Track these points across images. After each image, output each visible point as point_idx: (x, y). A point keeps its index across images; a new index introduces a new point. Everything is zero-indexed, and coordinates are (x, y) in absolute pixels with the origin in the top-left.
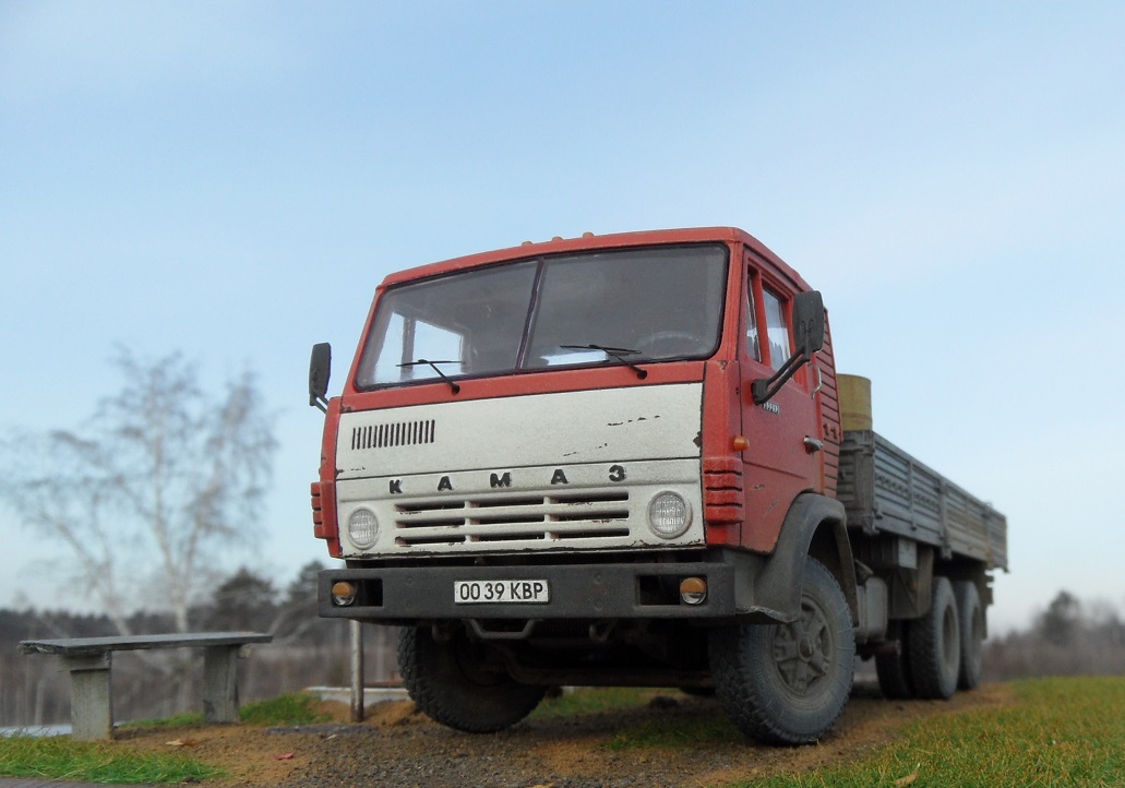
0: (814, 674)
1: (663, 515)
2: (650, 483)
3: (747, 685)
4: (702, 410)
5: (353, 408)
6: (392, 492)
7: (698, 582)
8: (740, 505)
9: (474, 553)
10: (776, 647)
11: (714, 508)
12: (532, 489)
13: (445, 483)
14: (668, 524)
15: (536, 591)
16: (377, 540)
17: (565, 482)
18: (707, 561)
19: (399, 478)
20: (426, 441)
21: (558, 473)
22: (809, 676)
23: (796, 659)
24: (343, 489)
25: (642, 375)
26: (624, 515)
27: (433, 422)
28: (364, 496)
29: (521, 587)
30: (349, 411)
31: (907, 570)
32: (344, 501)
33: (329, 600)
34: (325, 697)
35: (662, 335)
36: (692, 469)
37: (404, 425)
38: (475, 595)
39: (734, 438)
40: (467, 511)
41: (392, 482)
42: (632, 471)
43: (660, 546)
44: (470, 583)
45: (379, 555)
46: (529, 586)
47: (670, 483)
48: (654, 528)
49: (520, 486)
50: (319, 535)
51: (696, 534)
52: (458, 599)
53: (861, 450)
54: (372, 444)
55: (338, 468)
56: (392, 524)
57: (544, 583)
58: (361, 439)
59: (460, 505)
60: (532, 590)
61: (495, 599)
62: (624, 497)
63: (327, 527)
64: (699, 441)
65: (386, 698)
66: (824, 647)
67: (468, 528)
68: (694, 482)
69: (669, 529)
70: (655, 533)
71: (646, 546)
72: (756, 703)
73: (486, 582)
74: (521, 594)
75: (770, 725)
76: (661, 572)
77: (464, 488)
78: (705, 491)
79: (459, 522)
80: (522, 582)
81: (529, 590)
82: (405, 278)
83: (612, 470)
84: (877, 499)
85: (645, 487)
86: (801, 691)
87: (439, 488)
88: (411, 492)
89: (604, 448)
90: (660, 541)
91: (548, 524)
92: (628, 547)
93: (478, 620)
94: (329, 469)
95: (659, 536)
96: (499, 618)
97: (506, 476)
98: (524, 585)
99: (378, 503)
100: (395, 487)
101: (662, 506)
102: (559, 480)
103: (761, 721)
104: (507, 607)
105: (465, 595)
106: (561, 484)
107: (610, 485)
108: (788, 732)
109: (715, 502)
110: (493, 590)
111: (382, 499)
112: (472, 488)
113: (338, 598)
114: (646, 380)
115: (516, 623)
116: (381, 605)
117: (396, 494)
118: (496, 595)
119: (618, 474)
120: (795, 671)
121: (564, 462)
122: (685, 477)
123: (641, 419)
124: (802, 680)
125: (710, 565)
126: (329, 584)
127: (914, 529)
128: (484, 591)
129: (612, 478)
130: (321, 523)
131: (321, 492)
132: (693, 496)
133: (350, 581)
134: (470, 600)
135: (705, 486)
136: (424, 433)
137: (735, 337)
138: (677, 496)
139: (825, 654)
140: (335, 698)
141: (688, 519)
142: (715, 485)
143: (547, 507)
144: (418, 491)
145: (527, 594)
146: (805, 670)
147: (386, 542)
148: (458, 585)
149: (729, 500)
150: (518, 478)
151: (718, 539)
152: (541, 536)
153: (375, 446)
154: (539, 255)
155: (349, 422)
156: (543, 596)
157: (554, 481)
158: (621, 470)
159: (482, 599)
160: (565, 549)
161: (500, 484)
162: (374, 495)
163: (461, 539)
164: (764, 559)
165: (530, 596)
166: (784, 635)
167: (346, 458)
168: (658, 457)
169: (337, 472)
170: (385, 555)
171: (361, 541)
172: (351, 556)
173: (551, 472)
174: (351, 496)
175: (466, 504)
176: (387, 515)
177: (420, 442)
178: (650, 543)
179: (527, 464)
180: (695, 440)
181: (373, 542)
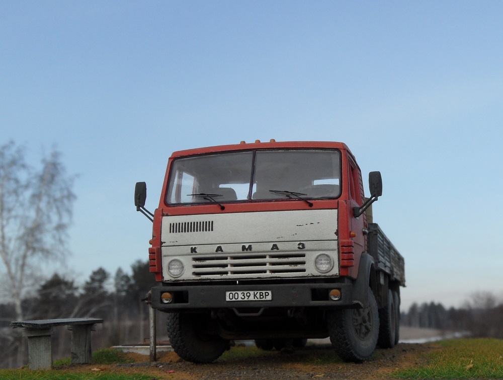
0: (366, 331)
1: (321, 264)
2: (316, 250)
3: (345, 335)
4: (338, 221)
5: (169, 214)
6: (192, 252)
7: (337, 291)
8: (353, 260)
9: (233, 279)
10: (354, 319)
11: (345, 261)
12: (261, 252)
13: (219, 249)
14: (324, 267)
15: (266, 295)
16: (183, 273)
17: (278, 249)
18: (340, 282)
19: (195, 246)
21: (275, 245)
23: (361, 324)
24: (164, 250)
25: (311, 205)
26: (303, 263)
27: (212, 222)
28: (177, 254)
29: (258, 294)
30: (167, 215)
31: (382, 286)
32: (165, 256)
33: (159, 301)
36: (334, 245)
37: (197, 223)
38: (236, 297)
39: (350, 232)
40: (229, 261)
41: (192, 248)
42: (308, 245)
43: (319, 276)
44: (234, 293)
45: (183, 280)
46: (263, 293)
47: (324, 250)
48: (317, 268)
49: (256, 250)
51: (335, 271)
52: (228, 299)
53: (372, 232)
54: (181, 231)
55: (162, 241)
56: (191, 266)
57: (270, 292)
58: (173, 228)
59: (226, 258)
60: (264, 295)
61: (246, 299)
62: (303, 256)
63: (157, 268)
64: (337, 233)
66: (369, 319)
67: (229, 268)
68: (335, 250)
69: (324, 269)
70: (317, 271)
72: (349, 343)
73: (242, 292)
74: (259, 297)
75: (353, 352)
76: (321, 287)
77: (229, 251)
78: (341, 254)
79: (226, 266)
80: (259, 292)
81: (262, 295)
83: (299, 244)
84: (379, 254)
85: (313, 252)
86: (363, 338)
87: (217, 251)
88: (202, 252)
89: (295, 236)
90: (320, 274)
91: (268, 267)
92: (305, 277)
93: (237, 309)
94: (157, 241)
95: (319, 272)
96: (246, 307)
97: (250, 247)
99: (183, 256)
100: (193, 250)
101: (321, 260)
102: (275, 248)
103: (350, 350)
104: (252, 302)
105: (231, 298)
106: (276, 250)
107: (297, 251)
108: (359, 355)
109: (345, 258)
110: (245, 295)
111: (186, 255)
112: (233, 251)
113: (164, 300)
114: (313, 207)
115: (256, 309)
116: (187, 302)
117: (194, 253)
118: (246, 297)
119: (302, 246)
120: (360, 329)
121: (277, 241)
122: (331, 248)
123: (311, 223)
124: (363, 333)
125: (343, 284)
126: (159, 294)
128: (241, 296)
129: (299, 248)
130: (155, 266)
131: (156, 252)
132: (334, 256)
133: (170, 292)
134: (234, 300)
135: (341, 252)
136: (209, 226)
138: (327, 256)
139: (370, 322)
141: (332, 265)
142: (345, 251)
143: (268, 259)
144: (205, 252)
145: (262, 297)
146: (364, 330)
147: (188, 274)
148: (228, 293)
149: (350, 258)
150: (255, 247)
151: (344, 273)
152: (265, 272)
154: (253, 149)
155: (167, 221)
156: (269, 298)
157: (272, 249)
159: (240, 299)
160: (276, 277)
161: (247, 250)
162: (182, 253)
163: (226, 273)
164: (353, 281)
166: (356, 314)
167: (166, 236)
168: (320, 239)
169: (162, 243)
170: (187, 280)
171: (175, 274)
172: (168, 281)
173: (271, 245)
174: (170, 254)
175: (229, 258)
176: (188, 263)
177: (206, 230)
178: (315, 275)
179: (260, 241)
180: (335, 233)
181: (181, 274)
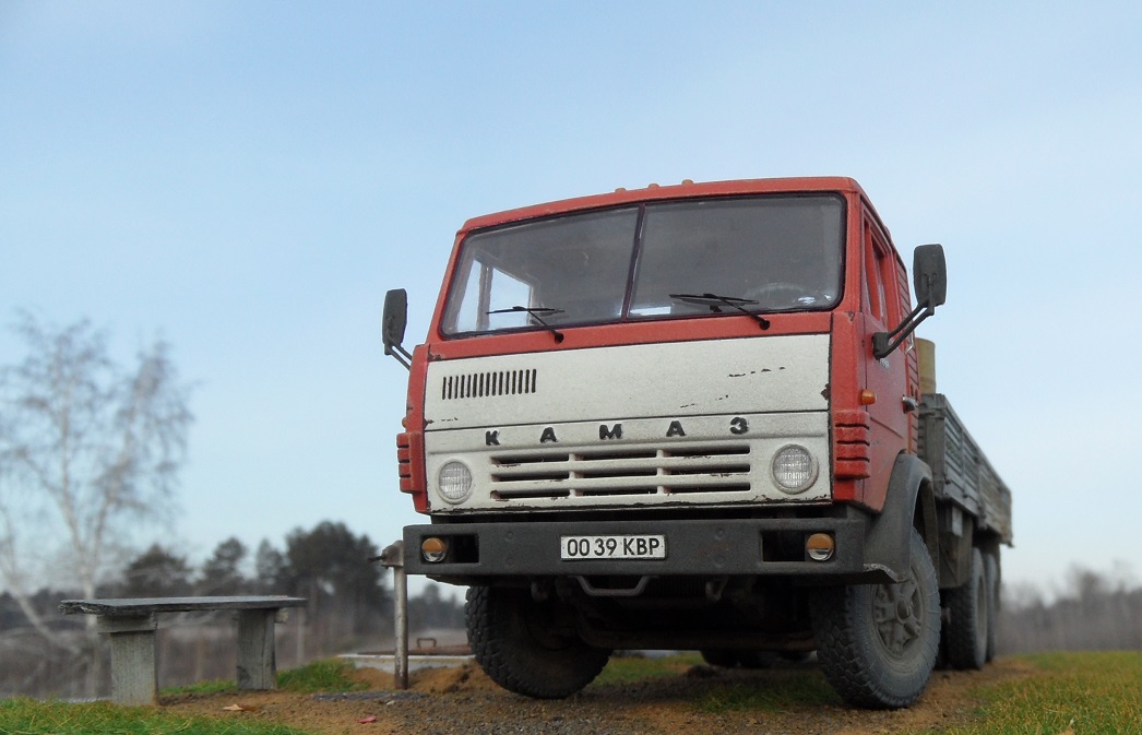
0: (908, 637)
1: (788, 470)
2: (774, 436)
3: (852, 646)
4: (830, 362)
5: (443, 356)
6: (488, 443)
7: (825, 537)
8: (868, 460)
9: (580, 507)
10: (877, 608)
11: (845, 462)
12: (645, 442)
13: (548, 435)
14: (793, 478)
15: (651, 547)
16: (470, 494)
17: (683, 434)
18: (834, 517)
19: (495, 429)
20: (527, 391)
21: (675, 425)
22: (904, 638)
23: (894, 621)
24: (432, 442)
25: (765, 325)
26: (745, 469)
27: (535, 371)
28: (456, 448)
29: (635, 543)
30: (439, 359)
31: (957, 537)
32: (433, 453)
33: (418, 557)
34: (359, 665)
35: (771, 287)
36: (820, 423)
37: (501, 374)
38: (584, 551)
39: (862, 392)
40: (572, 464)
41: (488, 433)
42: (755, 424)
43: (783, 501)
44: (578, 539)
45: (472, 510)
46: (644, 542)
47: (795, 436)
48: (777, 482)
49: (632, 438)
50: (405, 489)
51: (822, 489)
52: (565, 555)
53: (932, 414)
54: (465, 392)
55: (427, 418)
56: (487, 477)
57: (661, 539)
58: (451, 388)
59: (565, 458)
60: (647, 545)
61: (606, 555)
62: (745, 450)
63: (414, 481)
64: (827, 394)
65: (426, 665)
66: (916, 610)
67: (572, 482)
68: (822, 435)
69: (795, 484)
70: (778, 488)
71: (769, 501)
72: (861, 665)
73: (596, 538)
74: (635, 549)
75: (872, 687)
76: (787, 527)
77: (570, 440)
78: (835, 445)
79: (563, 475)
80: (636, 538)
81: (643, 546)
82: (489, 223)
83: (734, 422)
84: (946, 465)
85: (768, 441)
86: (897, 653)
87: (542, 440)
88: (511, 443)
89: (725, 400)
90: (783, 496)
91: (661, 478)
92: (749, 502)
93: (585, 576)
94: (416, 420)
95: (782, 491)
96: (605, 575)
97: (618, 430)
98: (639, 540)
99: (472, 454)
100: (491, 439)
101: (787, 461)
102: (676, 433)
103: (865, 682)
104: (619, 563)
105: (573, 551)
106: (678, 436)
107: (730, 438)
108: (887, 695)
109: (847, 455)
110: (604, 545)
111: (477, 450)
112: (579, 440)
113: (428, 554)
114: (769, 331)
115: (628, 580)
116: (477, 561)
117: (493, 446)
118: (607, 551)
119: (740, 427)
120: (892, 632)
121: (681, 413)
122: (812, 430)
123: (765, 370)
124: (899, 642)
125: (840, 521)
126: (419, 541)
127: (965, 496)
128: (594, 547)
129: (733, 430)
130: (409, 476)
131: (410, 443)
132: (820, 450)
133: (441, 537)
134: (578, 556)
135: (835, 439)
136: (525, 382)
137: (858, 288)
138: (803, 450)
139: (917, 616)
140: (370, 665)
141: (814, 474)
142: (846, 438)
143: (660, 460)
144: (517, 443)
145: (642, 550)
146: (901, 634)
147: (481, 497)
148: (565, 541)
149: (859, 455)
151: (843, 495)
152: (653, 490)
153: (468, 396)
154: (640, 202)
155: (437, 372)
156: (659, 552)
157: (669, 434)
158: (744, 423)
159: (592, 555)
160: (680, 504)
161: (610, 436)
162: (468, 447)
163: (565, 493)
164: (873, 516)
165: (645, 552)
166: (883, 596)
167: (435, 408)
168: (784, 409)
169: (425, 423)
170: (478, 510)
171: (452, 495)
172: (439, 511)
173: (666, 424)
174: (441, 448)
175: (571, 456)
176: (481, 468)
177: (520, 392)
178: (773, 498)
179: (640, 415)
180: (823, 393)
181: (466, 497)
